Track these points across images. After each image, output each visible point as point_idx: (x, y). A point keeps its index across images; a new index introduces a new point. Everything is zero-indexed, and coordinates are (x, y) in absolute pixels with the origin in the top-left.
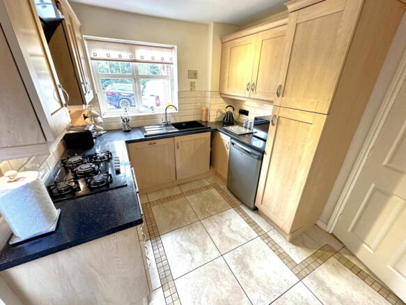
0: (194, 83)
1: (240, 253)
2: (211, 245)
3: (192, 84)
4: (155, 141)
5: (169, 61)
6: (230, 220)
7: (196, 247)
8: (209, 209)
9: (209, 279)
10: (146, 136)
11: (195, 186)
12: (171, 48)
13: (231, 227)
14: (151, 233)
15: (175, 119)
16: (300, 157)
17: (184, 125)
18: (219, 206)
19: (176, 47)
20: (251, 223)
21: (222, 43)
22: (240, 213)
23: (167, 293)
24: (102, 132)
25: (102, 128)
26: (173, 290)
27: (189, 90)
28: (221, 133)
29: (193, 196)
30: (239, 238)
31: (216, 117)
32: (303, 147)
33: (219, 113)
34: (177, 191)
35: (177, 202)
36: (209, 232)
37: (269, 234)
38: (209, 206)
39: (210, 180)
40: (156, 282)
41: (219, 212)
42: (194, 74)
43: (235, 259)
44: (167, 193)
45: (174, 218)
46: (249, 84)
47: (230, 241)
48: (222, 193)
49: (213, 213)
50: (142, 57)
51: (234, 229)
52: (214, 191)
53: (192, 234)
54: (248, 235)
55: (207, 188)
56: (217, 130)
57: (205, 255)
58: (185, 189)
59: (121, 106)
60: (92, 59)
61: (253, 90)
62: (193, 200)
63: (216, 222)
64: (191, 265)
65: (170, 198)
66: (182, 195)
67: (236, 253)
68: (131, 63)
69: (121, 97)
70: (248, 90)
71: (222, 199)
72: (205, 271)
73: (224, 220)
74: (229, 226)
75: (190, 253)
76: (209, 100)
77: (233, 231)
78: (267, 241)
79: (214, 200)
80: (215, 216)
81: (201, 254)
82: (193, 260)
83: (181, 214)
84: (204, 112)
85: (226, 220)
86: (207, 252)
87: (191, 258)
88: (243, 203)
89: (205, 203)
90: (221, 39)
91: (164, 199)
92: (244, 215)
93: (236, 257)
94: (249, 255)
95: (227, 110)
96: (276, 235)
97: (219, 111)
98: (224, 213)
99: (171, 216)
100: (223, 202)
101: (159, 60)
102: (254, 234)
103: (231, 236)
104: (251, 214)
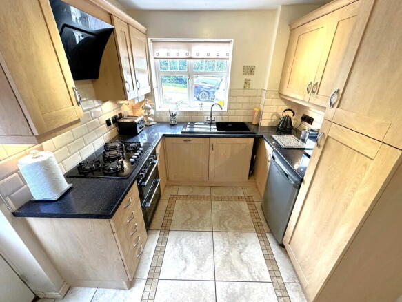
0: (249, 80)
1: (238, 290)
2: (209, 263)
3: (247, 82)
4: (191, 139)
5: (225, 56)
6: (246, 246)
7: (195, 258)
8: (229, 223)
9: (189, 298)
10: (182, 132)
11: (226, 192)
12: (229, 42)
13: (242, 254)
14: (164, 225)
15: (222, 119)
16: (346, 205)
17: (230, 125)
18: (241, 224)
19: (233, 40)
20: (271, 262)
21: (291, 30)
22: (263, 243)
23: (148, 289)
24: (152, 123)
25: (153, 120)
26: (153, 288)
27: (243, 88)
28: (266, 142)
29: (220, 204)
30: (245, 273)
31: (270, 121)
32: (353, 191)
33: (275, 117)
34: (207, 192)
35: (201, 203)
36: (215, 248)
37: (287, 286)
38: (230, 219)
39: (247, 191)
40: (144, 272)
41: (239, 231)
42: (250, 70)
43: (227, 293)
44: (197, 192)
45: (190, 219)
46: (311, 83)
47: (233, 269)
48: (253, 211)
49: (230, 229)
50: (197, 54)
51: (245, 258)
52: (244, 206)
53: (198, 243)
54: (257, 274)
55: (239, 199)
56: (262, 137)
57: (198, 271)
58: (216, 192)
59: (200, 98)
60: (155, 58)
61: (314, 93)
62: (217, 207)
63: (228, 240)
64: (180, 274)
65: (196, 198)
66: (210, 198)
67: (231, 287)
68: (187, 61)
69: (202, 89)
70: (308, 92)
71: (249, 217)
72: (190, 288)
73: (238, 242)
74: (241, 252)
75: (186, 261)
76: (263, 100)
77: (242, 260)
78: (279, 294)
79: (240, 215)
80: (230, 234)
81: (196, 268)
82: (185, 269)
83: (198, 217)
84: (256, 114)
85: (241, 243)
86: (202, 269)
87: (184, 267)
88: (271, 232)
89: (228, 215)
90: (290, 25)
91: (191, 196)
92: (266, 247)
93: (229, 291)
94: (246, 298)
95: (285, 114)
96: (297, 294)
97: (276, 114)
98: (244, 235)
99: (188, 216)
100: (249, 221)
101: (215, 56)
102: (266, 276)
103: (238, 265)
104: (275, 250)
